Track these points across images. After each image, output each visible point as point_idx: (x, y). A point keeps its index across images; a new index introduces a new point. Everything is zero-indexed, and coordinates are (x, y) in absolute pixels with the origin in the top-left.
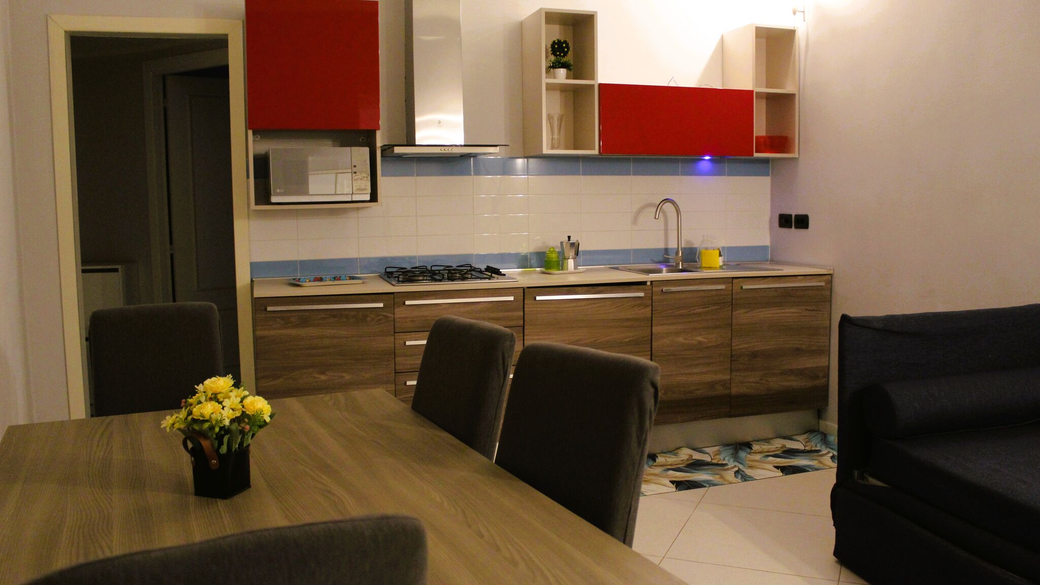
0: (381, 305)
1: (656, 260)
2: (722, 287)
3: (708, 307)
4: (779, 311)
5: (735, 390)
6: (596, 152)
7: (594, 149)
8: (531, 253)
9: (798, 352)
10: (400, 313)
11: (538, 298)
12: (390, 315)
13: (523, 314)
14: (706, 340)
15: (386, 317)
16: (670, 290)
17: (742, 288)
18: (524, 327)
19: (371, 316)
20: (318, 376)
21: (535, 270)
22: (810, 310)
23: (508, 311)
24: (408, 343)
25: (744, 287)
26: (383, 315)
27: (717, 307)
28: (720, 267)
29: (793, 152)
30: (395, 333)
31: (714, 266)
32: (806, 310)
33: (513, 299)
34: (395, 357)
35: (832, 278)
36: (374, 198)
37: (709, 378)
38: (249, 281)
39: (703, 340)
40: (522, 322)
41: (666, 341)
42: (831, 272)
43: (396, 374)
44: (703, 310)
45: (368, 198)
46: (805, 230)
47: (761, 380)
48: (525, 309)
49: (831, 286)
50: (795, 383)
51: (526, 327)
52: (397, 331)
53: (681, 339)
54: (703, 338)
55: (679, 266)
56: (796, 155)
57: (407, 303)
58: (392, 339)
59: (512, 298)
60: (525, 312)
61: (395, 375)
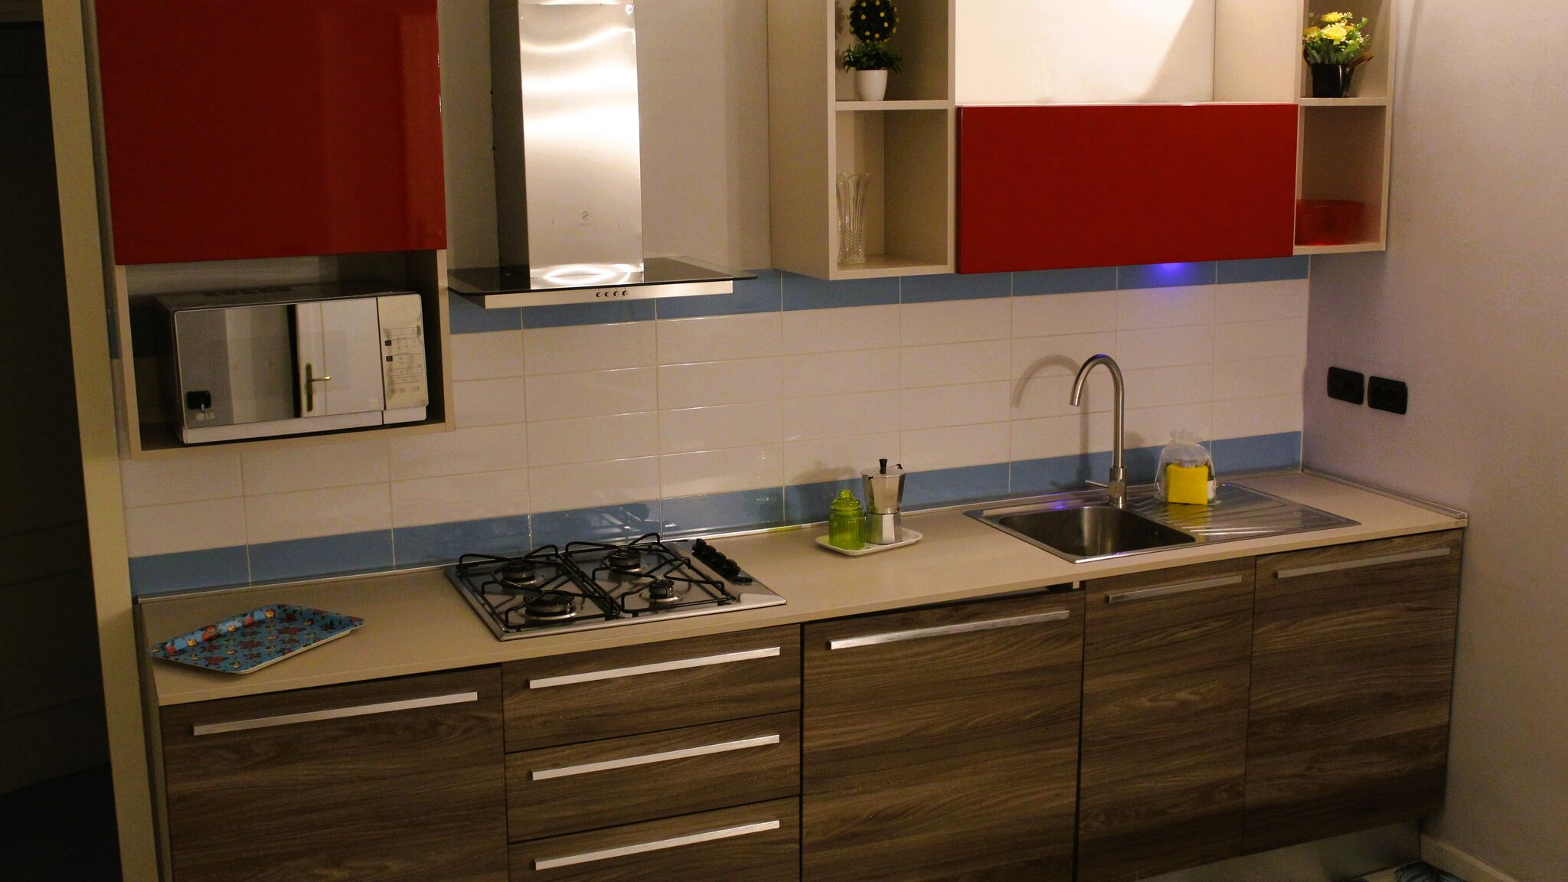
0: (473, 696)
1: (1063, 482)
2: (1237, 579)
3: (1203, 625)
4: (1352, 618)
5: (1253, 796)
6: (949, 268)
7: (944, 262)
8: (788, 488)
9: (1386, 702)
10: (514, 707)
11: (836, 645)
12: (495, 716)
13: (799, 682)
14: (1197, 698)
15: (483, 720)
16: (1122, 597)
17: (1275, 575)
18: (801, 711)
19: (451, 722)
20: (324, 872)
21: (800, 528)
22: (1414, 610)
23: (767, 680)
24: (538, 776)
25: (1281, 575)
26: (478, 718)
27: (1222, 623)
28: (1209, 502)
29: (1375, 238)
30: (505, 754)
31: (1198, 502)
32: (1409, 609)
33: (777, 653)
34: (507, 810)
35: (1463, 536)
36: (436, 411)
37: (1199, 778)
38: (129, 604)
39: (1192, 697)
40: (797, 701)
41: (1113, 708)
42: (1463, 523)
43: (513, 846)
44: (1192, 631)
45: (422, 415)
46: (1397, 416)
47: (1309, 768)
48: (807, 671)
49: (1462, 553)
50: (1380, 767)
51: (806, 711)
52: (509, 748)
53: (1144, 702)
54: (1191, 693)
55: (1118, 504)
56: (1381, 246)
57: (535, 684)
58: (499, 770)
59: (775, 651)
60: (806, 678)
61: (508, 850)
